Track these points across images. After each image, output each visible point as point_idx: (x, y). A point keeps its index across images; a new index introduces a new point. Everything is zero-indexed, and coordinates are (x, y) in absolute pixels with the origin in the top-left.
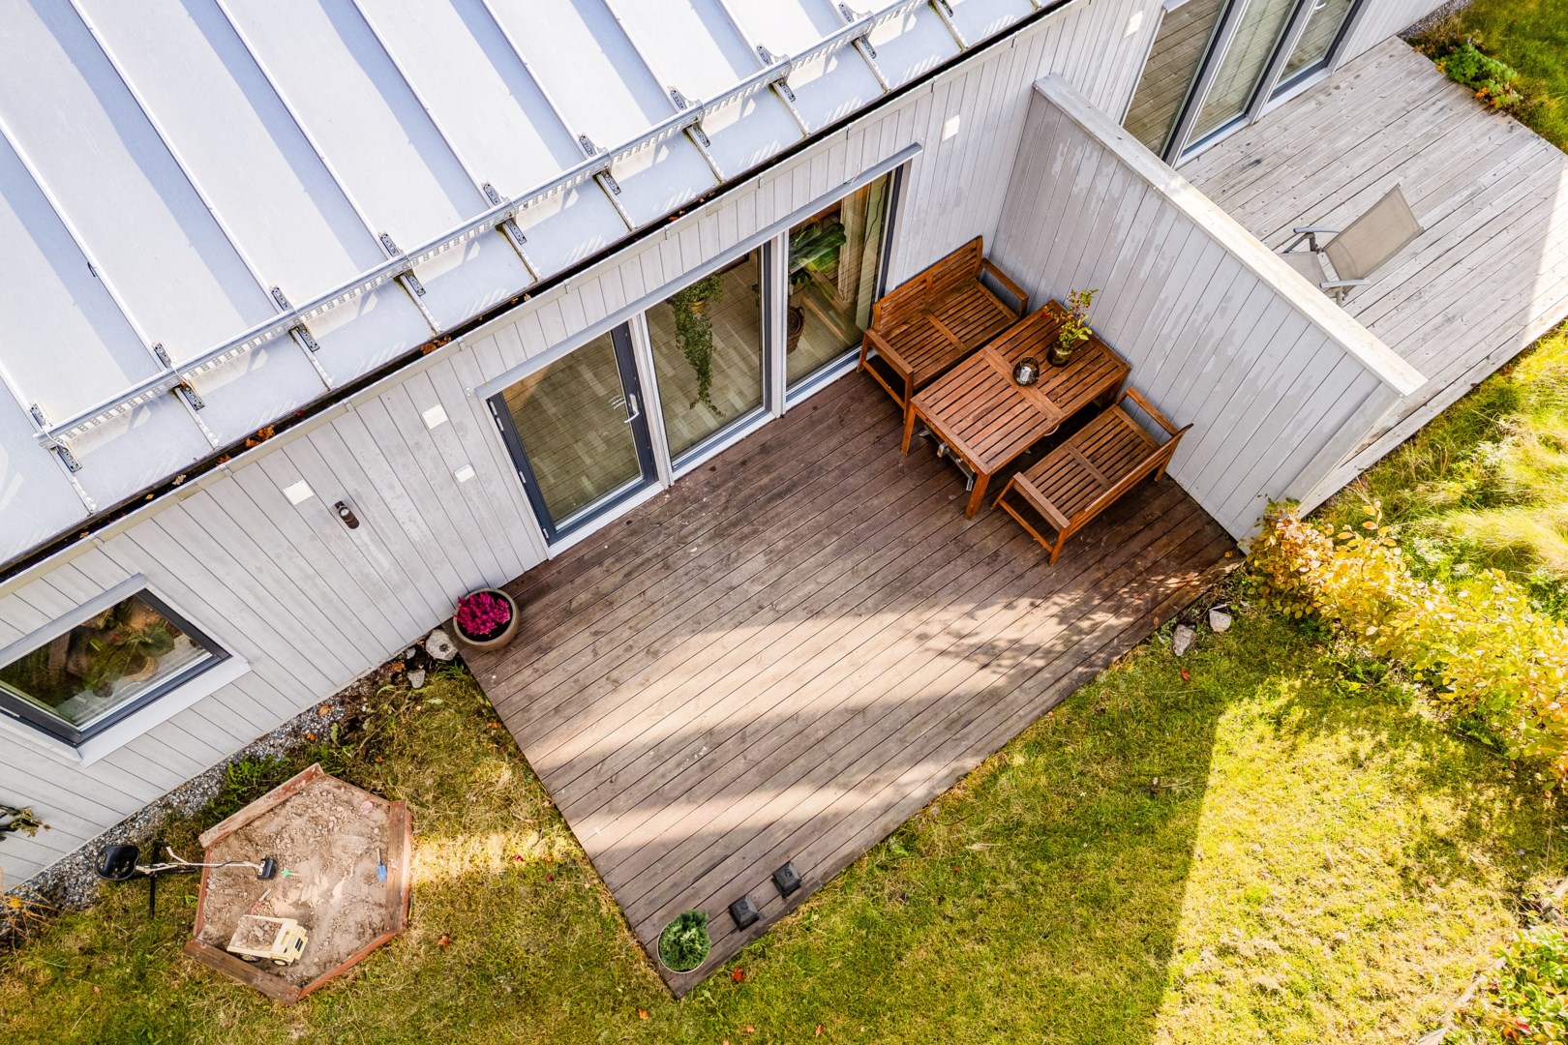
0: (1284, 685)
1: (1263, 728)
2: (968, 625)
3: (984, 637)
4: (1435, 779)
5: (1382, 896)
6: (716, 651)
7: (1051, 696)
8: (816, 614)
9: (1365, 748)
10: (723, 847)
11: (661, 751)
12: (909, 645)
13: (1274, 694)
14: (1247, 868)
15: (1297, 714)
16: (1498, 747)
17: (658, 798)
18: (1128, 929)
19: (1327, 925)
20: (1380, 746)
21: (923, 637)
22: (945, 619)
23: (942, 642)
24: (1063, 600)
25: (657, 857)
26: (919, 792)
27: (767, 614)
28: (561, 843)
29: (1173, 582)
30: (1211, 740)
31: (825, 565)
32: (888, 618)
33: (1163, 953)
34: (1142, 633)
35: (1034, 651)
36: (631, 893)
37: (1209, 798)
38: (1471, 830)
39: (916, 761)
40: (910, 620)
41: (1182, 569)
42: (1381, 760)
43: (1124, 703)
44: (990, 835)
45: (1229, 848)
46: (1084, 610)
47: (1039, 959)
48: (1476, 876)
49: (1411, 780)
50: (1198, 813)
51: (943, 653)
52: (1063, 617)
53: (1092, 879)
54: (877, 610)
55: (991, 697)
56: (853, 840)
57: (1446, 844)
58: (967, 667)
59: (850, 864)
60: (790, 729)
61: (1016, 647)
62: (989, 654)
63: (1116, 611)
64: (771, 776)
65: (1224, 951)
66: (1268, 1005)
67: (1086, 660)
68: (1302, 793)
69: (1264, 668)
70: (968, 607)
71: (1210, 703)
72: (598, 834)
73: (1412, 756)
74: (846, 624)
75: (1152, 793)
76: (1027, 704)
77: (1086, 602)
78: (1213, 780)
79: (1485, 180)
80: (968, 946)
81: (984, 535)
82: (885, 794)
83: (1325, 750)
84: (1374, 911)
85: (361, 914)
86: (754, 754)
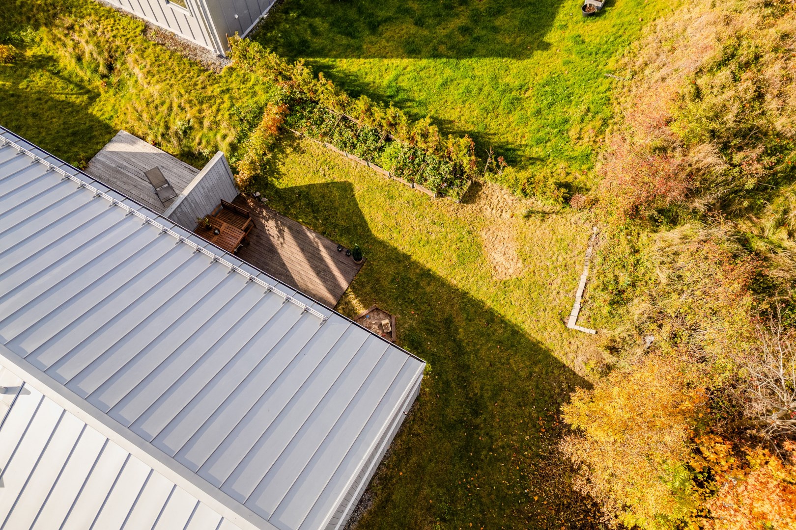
0: (270, 179)
1: (280, 181)
2: (275, 236)
3: (277, 233)
4: (283, 152)
5: (306, 156)
6: (300, 280)
7: (285, 218)
8: (284, 264)
9: (280, 163)
10: (337, 263)
11: (324, 280)
12: (284, 245)
13: (272, 180)
14: (309, 176)
15: (276, 175)
16: (274, 144)
17: (334, 277)
18: (326, 191)
19: (315, 162)
20: (279, 161)
21: (282, 244)
22: (276, 241)
23: (281, 240)
24: (263, 221)
25: (344, 273)
26: (314, 235)
27: (288, 273)
28: (349, 290)
29: (252, 204)
30: (285, 188)
31: (272, 267)
32: (279, 251)
33: (328, 184)
34: (266, 207)
35: (277, 223)
36: (353, 274)
37: (298, 185)
38: (291, 146)
39: (308, 237)
40: (279, 247)
41: (247, 203)
42: (282, 160)
43: (282, 206)
44: (318, 220)
45: (306, 179)
46: (264, 218)
47: (336, 203)
48: (298, 144)
49: (284, 155)
50: (301, 186)
51: (284, 239)
52: (267, 221)
53: (320, 199)
54: (278, 254)
55: (290, 228)
56: (327, 242)
57: (295, 149)
58: (285, 234)
59: (332, 241)
60: (311, 260)
61: (277, 227)
62: (281, 231)
63: (262, 212)
64: (321, 259)
65: (325, 175)
66: (330, 167)
67: (275, 214)
68: (292, 171)
69: (267, 184)
70: (271, 238)
71: (277, 191)
72: (344, 285)
73: (280, 156)
74: (283, 258)
75: (300, 195)
76: (290, 221)
77: (262, 218)
78: (294, 185)
79: (114, 166)
80: (338, 215)
81: (253, 240)
82: (316, 240)
83: (283, 169)
84: (310, 157)
85: (376, 316)
86: (319, 264)
